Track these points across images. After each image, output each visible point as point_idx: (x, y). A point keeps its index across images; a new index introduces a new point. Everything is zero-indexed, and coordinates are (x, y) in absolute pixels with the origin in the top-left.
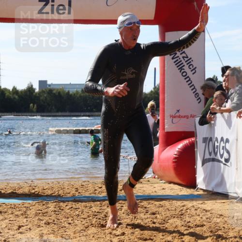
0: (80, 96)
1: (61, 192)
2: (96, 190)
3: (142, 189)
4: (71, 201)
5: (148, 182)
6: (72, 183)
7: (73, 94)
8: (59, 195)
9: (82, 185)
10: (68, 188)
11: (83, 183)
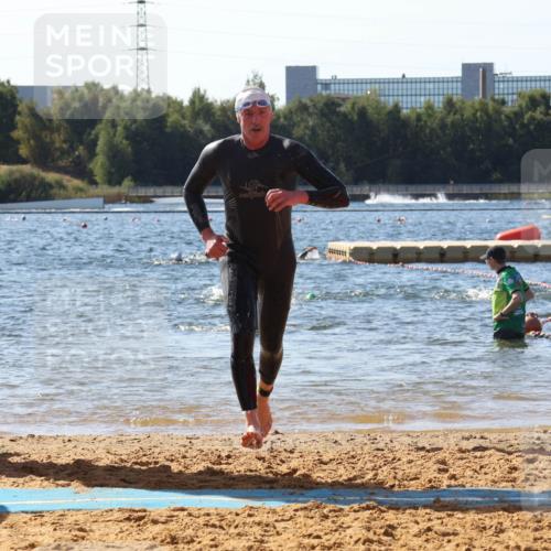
0: (443, 126)
1: (384, 474)
4: (425, 507)
7: (414, 117)
8: (380, 485)
9: (461, 451)
10: (410, 457)
11: (465, 442)
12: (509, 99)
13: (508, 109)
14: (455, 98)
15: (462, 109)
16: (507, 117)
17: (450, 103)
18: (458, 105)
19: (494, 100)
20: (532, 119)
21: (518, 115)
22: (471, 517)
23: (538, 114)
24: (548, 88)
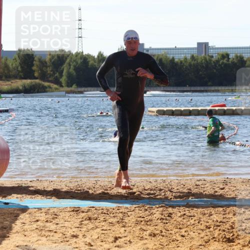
0: (190, 65)
1: (168, 194)
4: (183, 206)
6: (183, 182)
7: (179, 62)
8: (166, 198)
9: (196, 185)
10: (178, 188)
11: (198, 182)
12: (214, 55)
13: (214, 59)
14: (195, 55)
15: (198, 59)
16: (214, 62)
17: (193, 57)
18: (196, 58)
19: (209, 56)
20: (223, 63)
21: (218, 61)
22: (200, 210)
23: (225, 61)
24: (229, 52)
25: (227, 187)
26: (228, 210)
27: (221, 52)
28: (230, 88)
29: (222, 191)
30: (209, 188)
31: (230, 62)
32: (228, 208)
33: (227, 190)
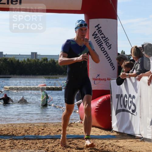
0: (27, 64)
1: (14, 133)
2: (40, 131)
3: (73, 131)
4: (22, 139)
5: (77, 126)
6: (22, 126)
7: (22, 62)
8: (13, 135)
9: (29, 128)
10: (19, 129)
11: (30, 126)
12: (40, 59)
13: (40, 61)
14: (29, 59)
15: (31, 61)
16: (40, 63)
19: (37, 59)
20: (44, 63)
21: (41, 62)
22: (31, 141)
23: (45, 62)
24: (47, 57)
25: (45, 129)
26: (46, 141)
27: (44, 57)
28: (48, 76)
29: (43, 131)
30: (36, 129)
31: (48, 63)
32: (46, 139)
33: (45, 130)
